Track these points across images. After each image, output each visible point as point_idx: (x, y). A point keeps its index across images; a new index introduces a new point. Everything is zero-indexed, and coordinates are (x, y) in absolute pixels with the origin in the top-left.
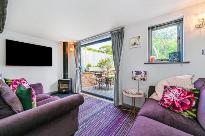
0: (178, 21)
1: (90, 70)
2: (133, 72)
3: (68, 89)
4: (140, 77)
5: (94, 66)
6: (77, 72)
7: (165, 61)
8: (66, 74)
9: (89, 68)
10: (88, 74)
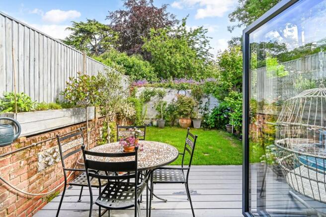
10: (9, 157)
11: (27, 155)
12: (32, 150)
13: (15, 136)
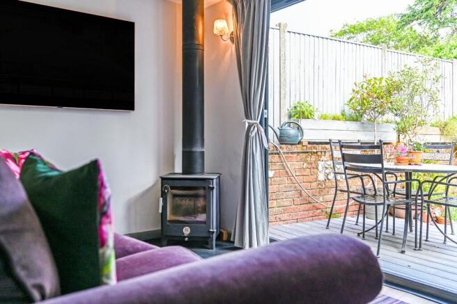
3: (207, 223)
6: (247, 137)
8: (198, 150)
10: (295, 155)
11: (309, 159)
12: (313, 156)
13: (300, 138)
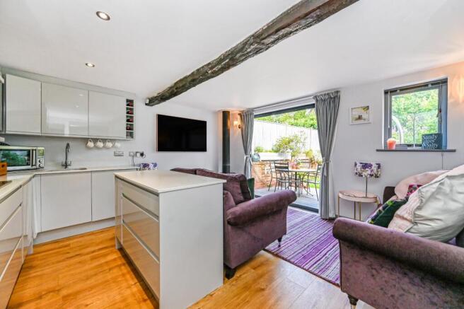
0: (439, 83)
1: (262, 158)
2: (356, 165)
4: (369, 172)
5: (266, 151)
7: (414, 148)
8: (228, 165)
9: (260, 154)
10: (257, 165)
12: (263, 166)
13: (259, 159)
